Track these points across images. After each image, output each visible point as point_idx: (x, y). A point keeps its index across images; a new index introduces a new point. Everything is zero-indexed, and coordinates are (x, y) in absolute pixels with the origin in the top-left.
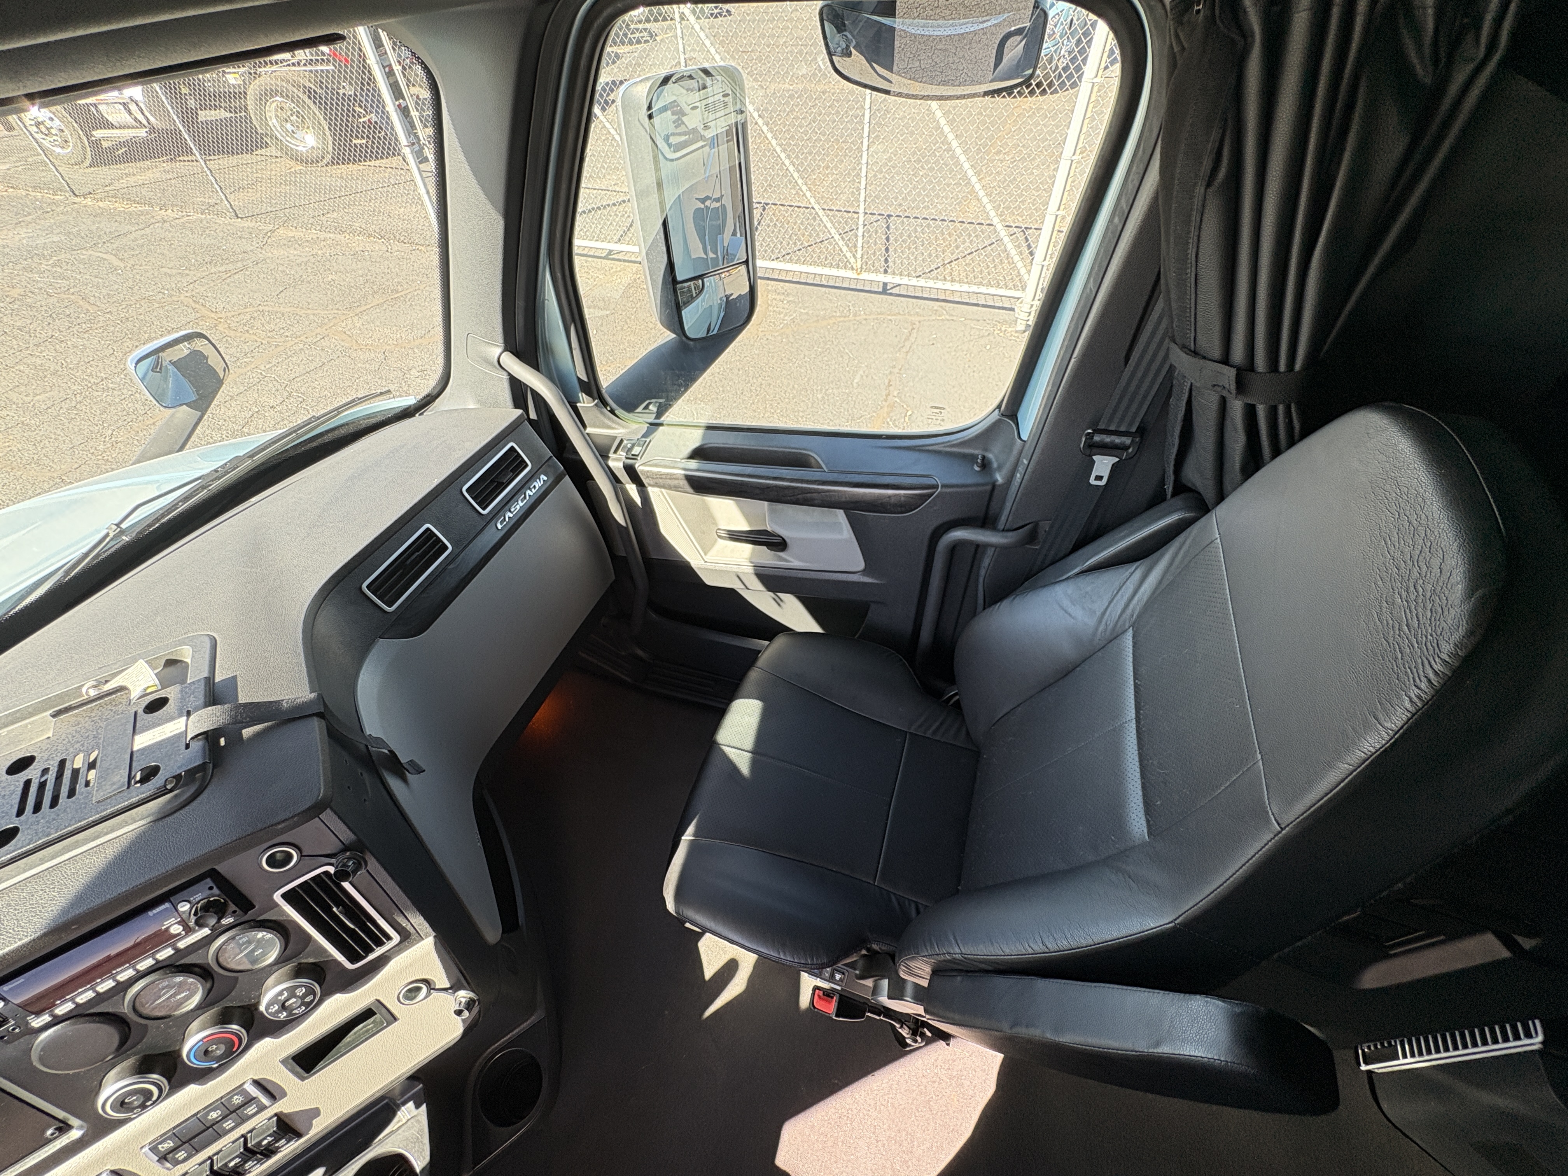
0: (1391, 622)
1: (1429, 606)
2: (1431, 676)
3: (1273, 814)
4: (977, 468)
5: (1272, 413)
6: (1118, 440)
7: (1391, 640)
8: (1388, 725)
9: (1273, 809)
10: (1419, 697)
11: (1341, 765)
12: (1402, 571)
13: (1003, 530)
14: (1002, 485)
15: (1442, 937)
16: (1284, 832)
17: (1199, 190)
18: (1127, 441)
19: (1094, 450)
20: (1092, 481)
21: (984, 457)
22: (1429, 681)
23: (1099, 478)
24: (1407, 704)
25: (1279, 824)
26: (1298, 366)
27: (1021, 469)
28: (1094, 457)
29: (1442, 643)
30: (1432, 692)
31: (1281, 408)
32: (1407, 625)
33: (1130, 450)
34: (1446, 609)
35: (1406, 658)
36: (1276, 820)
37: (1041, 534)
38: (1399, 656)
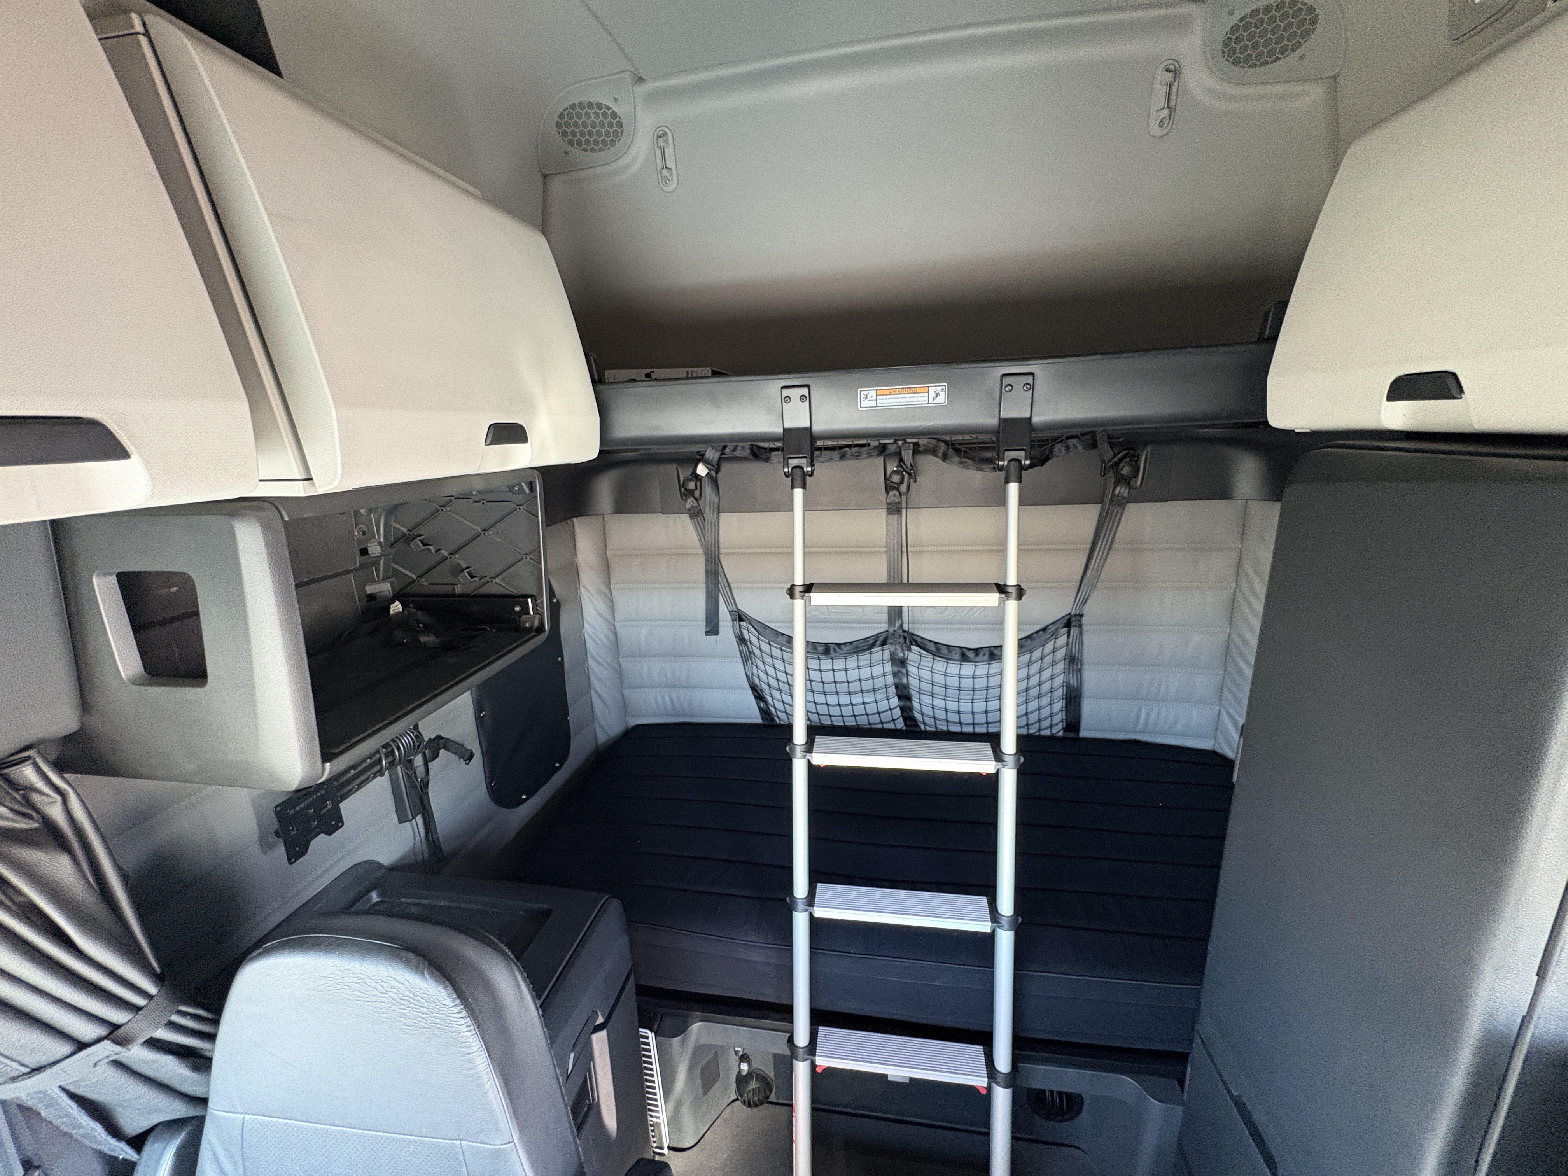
0: (415, 1021)
1: (419, 999)
2: (459, 1015)
3: (501, 1145)
5: (173, 1026)
7: (427, 1026)
8: (476, 1049)
9: (497, 1143)
10: (469, 1026)
11: (487, 1086)
12: (386, 1001)
15: (592, 1063)
16: (516, 1141)
22: (462, 1018)
24: (469, 1034)
25: (509, 1143)
26: (156, 991)
29: (444, 1003)
30: (469, 1019)
31: (175, 1018)
32: (423, 1014)
34: (426, 992)
35: (442, 1023)
36: (505, 1144)
38: (439, 1026)
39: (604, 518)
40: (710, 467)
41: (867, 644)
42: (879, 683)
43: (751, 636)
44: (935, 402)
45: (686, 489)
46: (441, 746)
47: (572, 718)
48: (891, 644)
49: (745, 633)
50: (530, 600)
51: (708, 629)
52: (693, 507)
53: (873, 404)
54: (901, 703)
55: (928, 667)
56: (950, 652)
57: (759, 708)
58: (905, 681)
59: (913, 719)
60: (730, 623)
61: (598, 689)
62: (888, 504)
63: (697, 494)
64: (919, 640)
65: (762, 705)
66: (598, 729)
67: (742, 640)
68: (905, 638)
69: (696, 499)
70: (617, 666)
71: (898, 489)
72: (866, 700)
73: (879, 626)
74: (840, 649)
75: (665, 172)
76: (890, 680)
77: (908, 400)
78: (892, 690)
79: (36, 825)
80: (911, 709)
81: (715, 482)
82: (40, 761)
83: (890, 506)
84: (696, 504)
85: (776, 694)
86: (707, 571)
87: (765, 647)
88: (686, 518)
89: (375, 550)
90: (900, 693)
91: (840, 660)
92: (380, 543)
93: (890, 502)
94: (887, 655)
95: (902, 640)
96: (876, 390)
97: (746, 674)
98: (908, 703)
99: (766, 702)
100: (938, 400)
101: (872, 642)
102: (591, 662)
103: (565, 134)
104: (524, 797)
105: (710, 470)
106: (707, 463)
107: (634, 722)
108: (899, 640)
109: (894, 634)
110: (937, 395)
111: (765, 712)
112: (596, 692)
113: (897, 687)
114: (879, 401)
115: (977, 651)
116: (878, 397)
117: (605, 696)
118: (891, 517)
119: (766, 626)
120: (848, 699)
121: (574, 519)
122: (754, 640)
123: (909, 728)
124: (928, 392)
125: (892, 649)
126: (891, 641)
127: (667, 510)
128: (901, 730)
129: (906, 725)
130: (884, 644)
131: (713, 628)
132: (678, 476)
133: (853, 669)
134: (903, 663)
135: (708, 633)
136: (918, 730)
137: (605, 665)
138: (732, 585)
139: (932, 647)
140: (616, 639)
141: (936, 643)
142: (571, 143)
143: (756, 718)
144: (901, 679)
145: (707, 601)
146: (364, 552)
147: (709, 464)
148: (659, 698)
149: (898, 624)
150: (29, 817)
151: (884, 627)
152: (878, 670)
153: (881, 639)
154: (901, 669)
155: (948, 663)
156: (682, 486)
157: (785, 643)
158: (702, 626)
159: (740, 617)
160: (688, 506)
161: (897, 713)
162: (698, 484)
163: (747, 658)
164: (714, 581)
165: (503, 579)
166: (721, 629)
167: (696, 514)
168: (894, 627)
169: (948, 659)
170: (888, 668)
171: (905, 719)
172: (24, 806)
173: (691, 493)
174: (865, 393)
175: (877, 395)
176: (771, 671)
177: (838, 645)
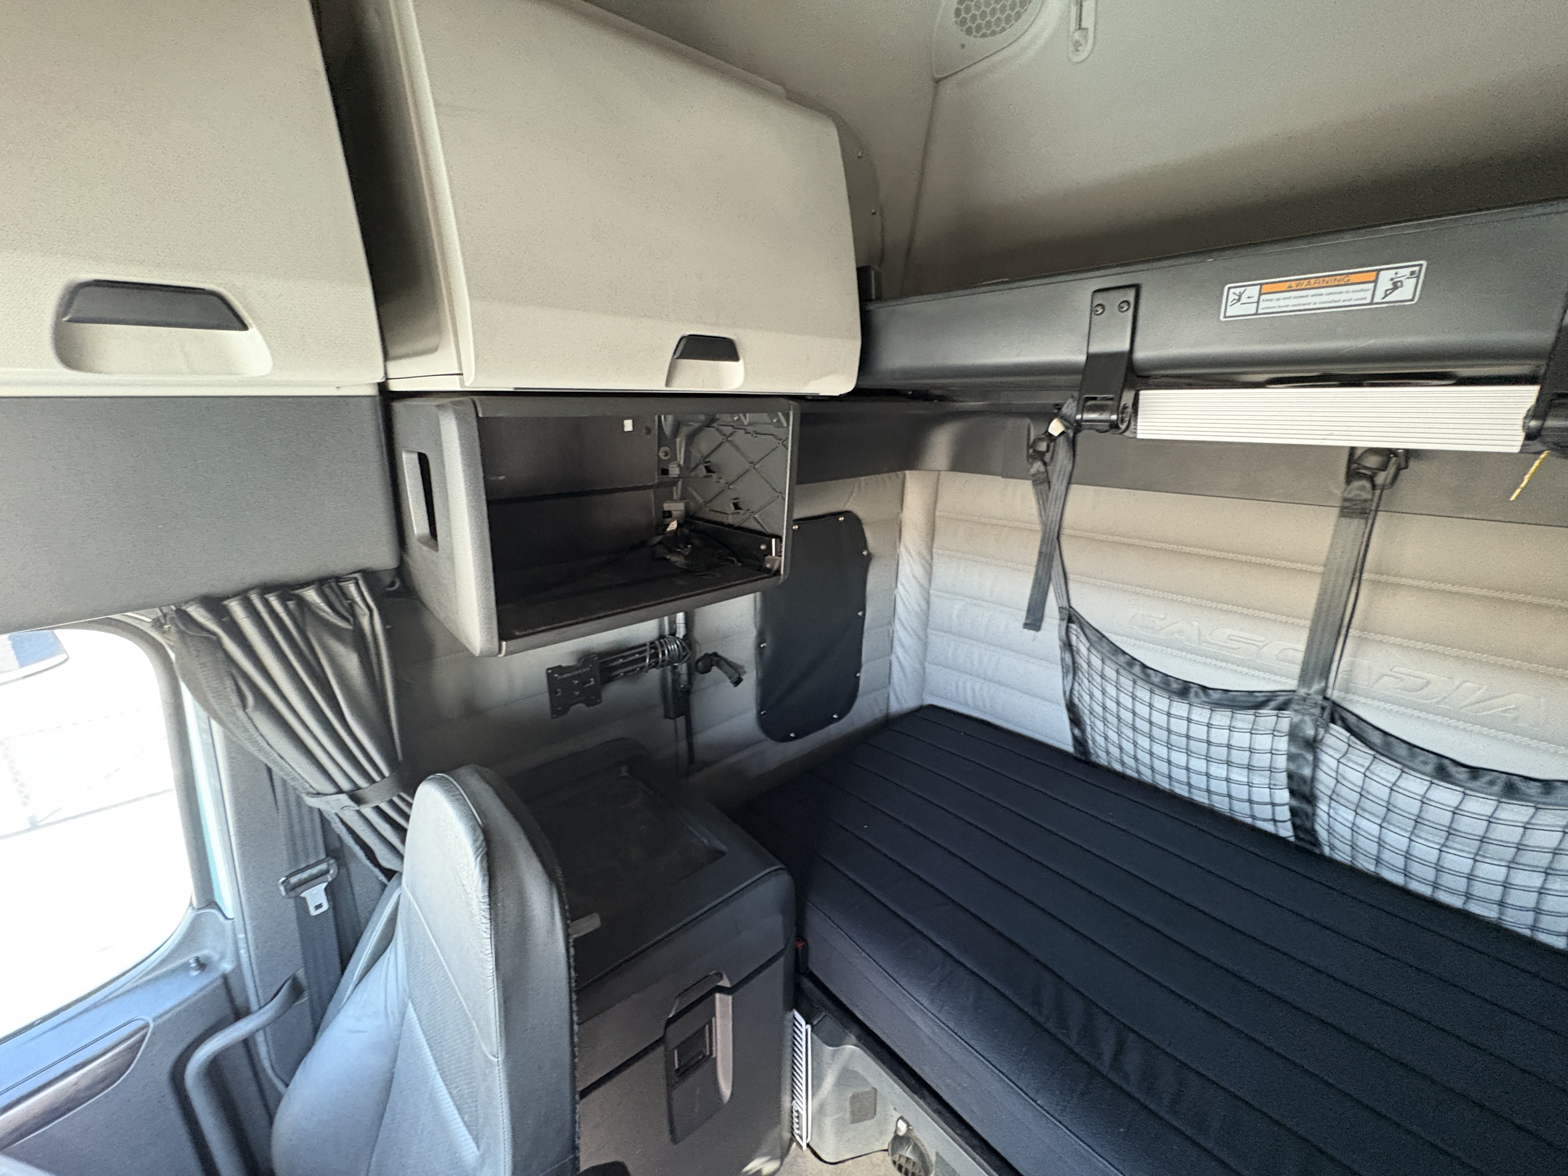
4: (195, 973)
5: (392, 803)
6: (314, 871)
13: (260, 1008)
14: (233, 970)
17: (240, 713)
18: (323, 867)
19: (298, 890)
20: (314, 912)
21: (197, 960)
23: (319, 906)
25: (495, 1056)
26: (386, 773)
27: (242, 944)
28: (303, 895)
31: (396, 800)
33: (332, 872)
37: (304, 982)
39: (939, 475)
40: (1067, 424)
41: (1252, 699)
42: (1262, 760)
43: (1081, 644)
44: (1387, 299)
45: (1035, 451)
46: (714, 662)
47: (865, 676)
48: (1296, 711)
49: (1074, 639)
50: (774, 540)
51: (1028, 622)
52: (1038, 472)
53: (1252, 309)
54: (1295, 803)
55: (1362, 766)
56: (1413, 756)
57: (1073, 734)
58: (1307, 772)
59: (1312, 832)
60: (1057, 622)
61: (900, 655)
62: (1345, 500)
63: (1047, 458)
64: (1352, 720)
65: (1077, 732)
66: (892, 696)
67: (1068, 645)
68: (1323, 709)
69: (1045, 464)
70: (923, 637)
71: (1371, 479)
72: (1234, 776)
73: (1283, 680)
74: (1207, 695)
75: (1077, 36)
76: (1281, 762)
77: (1325, 298)
78: (1283, 778)
79: (350, 627)
80: (1311, 817)
81: (1073, 444)
82: (361, 582)
83: (1347, 504)
84: (1042, 469)
85: (1100, 725)
86: (1040, 553)
87: (1096, 662)
88: (1028, 484)
89: (674, 471)
90: (1295, 787)
91: (1205, 710)
92: (679, 465)
93: (1350, 496)
94: (1285, 724)
95: (1317, 711)
96: (1261, 285)
97: (1064, 687)
98: (1307, 808)
99: (1083, 731)
100: (1395, 296)
101: (1261, 699)
102: (898, 626)
103: (963, 22)
104: (792, 735)
105: (1067, 428)
106: (1064, 419)
107: (929, 700)
108: (1313, 711)
109: (1305, 700)
110: (1395, 286)
111: (1080, 742)
112: (898, 658)
113: (1290, 776)
114: (1262, 305)
115: (1475, 772)
116: (1263, 297)
117: (905, 664)
118: (1346, 521)
119: (1104, 636)
120: (1205, 765)
121: (907, 472)
122: (1083, 650)
123: (1299, 843)
124: (1375, 282)
125: (1297, 718)
126: (1297, 707)
127: (1007, 474)
128: (1284, 840)
129: (1296, 836)
130: (1282, 707)
131: (1034, 620)
132: (1029, 434)
133: (1220, 728)
134: (1313, 745)
135: (1026, 626)
136: (1317, 851)
137: (911, 632)
138: (1071, 576)
139: (1376, 738)
140: (929, 608)
141: (1385, 733)
142: (969, 31)
143: (1068, 746)
144: (1300, 767)
145: (1034, 587)
146: (665, 472)
147: (1065, 420)
148: (960, 684)
149: (1316, 687)
150: (348, 620)
151: (1291, 684)
152: (1263, 742)
153: (1281, 699)
154: (1304, 753)
155: (1403, 771)
156: (1032, 446)
157: (1124, 666)
158: (1022, 615)
159: (1070, 617)
160: (1033, 471)
161: (1284, 813)
162: (1052, 445)
163: (1072, 669)
164: (1046, 564)
165: (761, 515)
166: (1045, 625)
167: (1042, 482)
168: (1310, 687)
169: (1405, 767)
170: (1283, 744)
171: (1295, 827)
172: (348, 612)
173: (1040, 455)
174: (1238, 291)
175: (1260, 294)
176: (1098, 694)
177: (1204, 688)
